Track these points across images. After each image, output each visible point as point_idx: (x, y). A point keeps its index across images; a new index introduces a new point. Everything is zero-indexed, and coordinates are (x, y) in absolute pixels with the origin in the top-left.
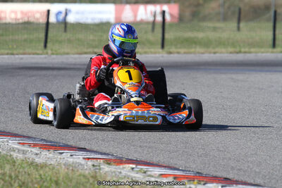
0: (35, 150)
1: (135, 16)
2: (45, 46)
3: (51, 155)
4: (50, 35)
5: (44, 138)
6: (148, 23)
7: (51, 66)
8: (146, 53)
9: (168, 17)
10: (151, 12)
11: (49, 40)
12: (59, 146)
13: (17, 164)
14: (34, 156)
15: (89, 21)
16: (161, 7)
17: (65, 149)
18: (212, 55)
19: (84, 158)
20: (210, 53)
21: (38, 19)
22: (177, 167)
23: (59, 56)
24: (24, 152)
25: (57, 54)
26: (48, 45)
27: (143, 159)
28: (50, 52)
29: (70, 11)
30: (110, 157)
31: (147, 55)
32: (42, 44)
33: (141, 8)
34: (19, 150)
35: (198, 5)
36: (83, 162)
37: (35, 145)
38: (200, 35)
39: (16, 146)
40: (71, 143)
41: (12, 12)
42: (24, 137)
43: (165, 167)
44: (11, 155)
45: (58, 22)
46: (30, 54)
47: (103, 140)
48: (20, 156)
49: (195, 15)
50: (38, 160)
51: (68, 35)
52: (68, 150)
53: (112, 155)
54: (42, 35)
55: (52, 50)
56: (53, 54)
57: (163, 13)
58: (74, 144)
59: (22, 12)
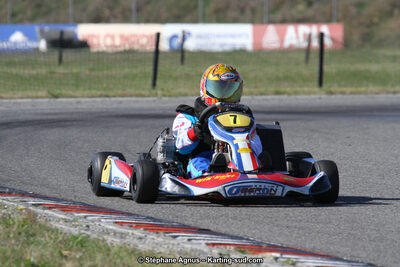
0: (138, 233)
1: (282, 40)
2: (154, 84)
3: (160, 239)
4: (160, 68)
5: (150, 215)
6: (298, 50)
7: (161, 112)
8: (296, 93)
9: (328, 42)
10: (305, 35)
11: (159, 75)
12: (173, 227)
13: (112, 252)
14: (136, 241)
15: (216, 48)
16: (319, 28)
17: (180, 232)
18: (391, 96)
19: (207, 244)
20: (388, 92)
21: (143, 46)
22: (339, 256)
23: (173, 99)
24: (122, 236)
25: (170, 96)
26: (158, 82)
27: (291, 245)
28: (159, 92)
29: (189, 34)
30: (244, 242)
31: (298, 97)
32: (150, 82)
33: (291, 30)
34: (115, 233)
35: (371, 24)
36: (206, 249)
37: (138, 226)
38: (374, 67)
39: (111, 227)
40: (190, 222)
41: (108, 36)
42: (123, 213)
43: (322, 256)
44: (104, 240)
45: (172, 50)
46: (131, 96)
47: (235, 218)
48: (117, 241)
49: (367, 38)
50: (143, 247)
51: (187, 69)
52: (185, 232)
53: (248, 239)
54: (150, 69)
55: (163, 90)
56: (164, 96)
57: (321, 36)
58: (193, 224)
59: (122, 37)
